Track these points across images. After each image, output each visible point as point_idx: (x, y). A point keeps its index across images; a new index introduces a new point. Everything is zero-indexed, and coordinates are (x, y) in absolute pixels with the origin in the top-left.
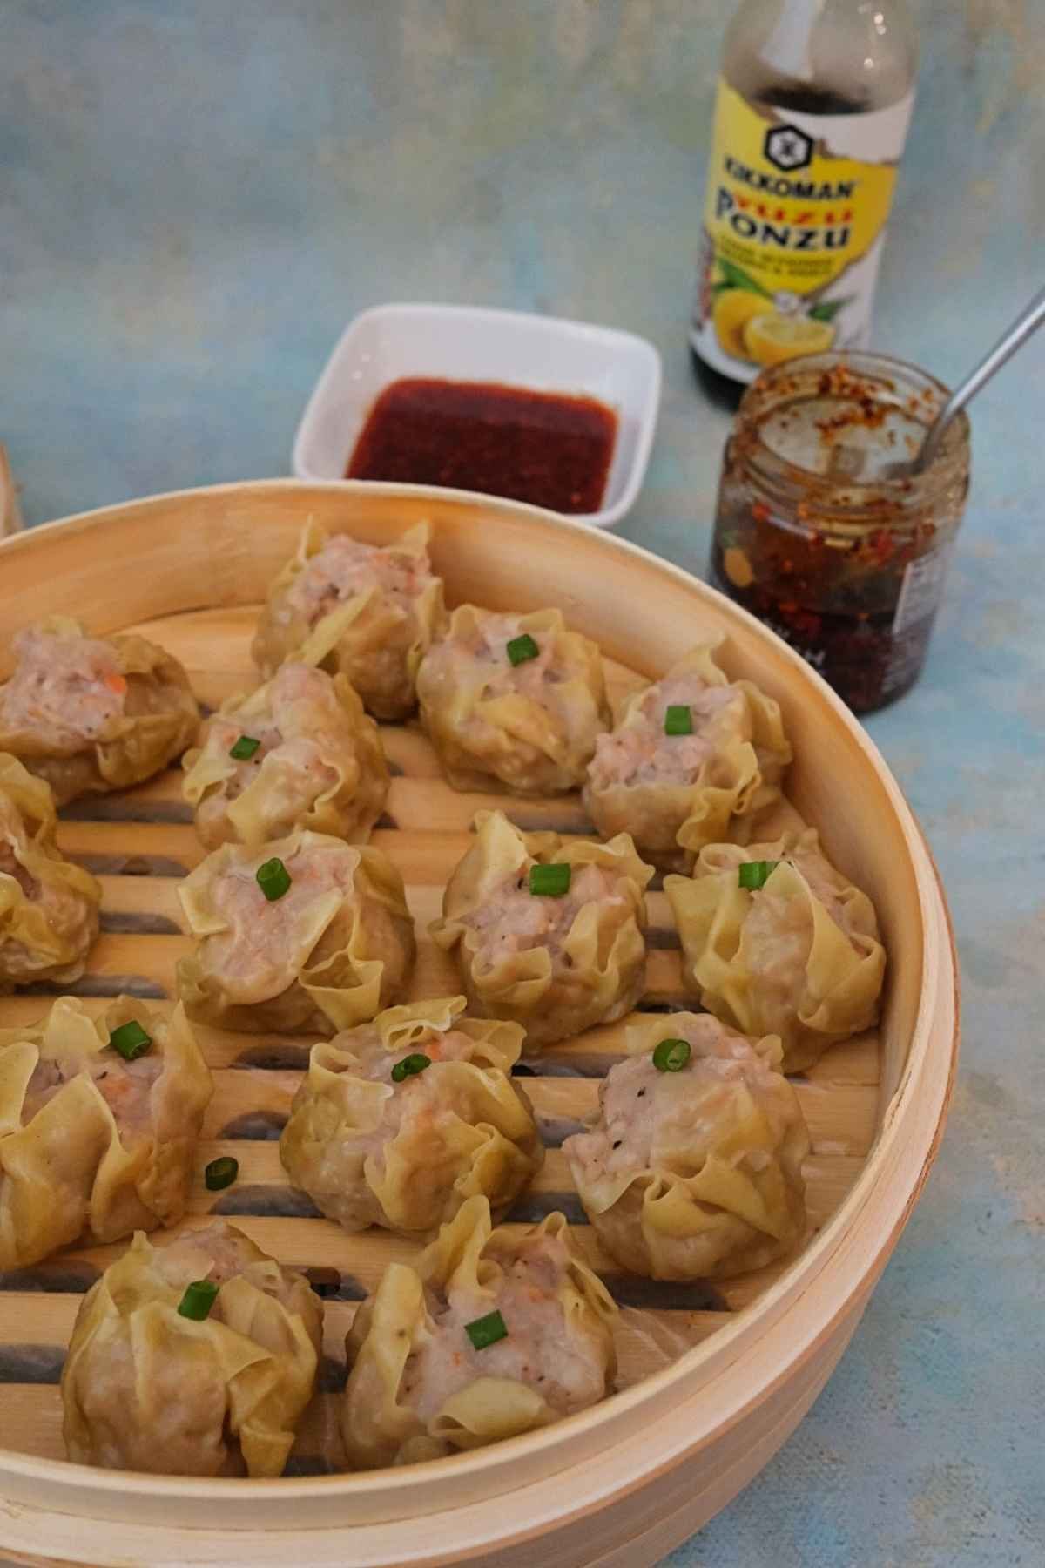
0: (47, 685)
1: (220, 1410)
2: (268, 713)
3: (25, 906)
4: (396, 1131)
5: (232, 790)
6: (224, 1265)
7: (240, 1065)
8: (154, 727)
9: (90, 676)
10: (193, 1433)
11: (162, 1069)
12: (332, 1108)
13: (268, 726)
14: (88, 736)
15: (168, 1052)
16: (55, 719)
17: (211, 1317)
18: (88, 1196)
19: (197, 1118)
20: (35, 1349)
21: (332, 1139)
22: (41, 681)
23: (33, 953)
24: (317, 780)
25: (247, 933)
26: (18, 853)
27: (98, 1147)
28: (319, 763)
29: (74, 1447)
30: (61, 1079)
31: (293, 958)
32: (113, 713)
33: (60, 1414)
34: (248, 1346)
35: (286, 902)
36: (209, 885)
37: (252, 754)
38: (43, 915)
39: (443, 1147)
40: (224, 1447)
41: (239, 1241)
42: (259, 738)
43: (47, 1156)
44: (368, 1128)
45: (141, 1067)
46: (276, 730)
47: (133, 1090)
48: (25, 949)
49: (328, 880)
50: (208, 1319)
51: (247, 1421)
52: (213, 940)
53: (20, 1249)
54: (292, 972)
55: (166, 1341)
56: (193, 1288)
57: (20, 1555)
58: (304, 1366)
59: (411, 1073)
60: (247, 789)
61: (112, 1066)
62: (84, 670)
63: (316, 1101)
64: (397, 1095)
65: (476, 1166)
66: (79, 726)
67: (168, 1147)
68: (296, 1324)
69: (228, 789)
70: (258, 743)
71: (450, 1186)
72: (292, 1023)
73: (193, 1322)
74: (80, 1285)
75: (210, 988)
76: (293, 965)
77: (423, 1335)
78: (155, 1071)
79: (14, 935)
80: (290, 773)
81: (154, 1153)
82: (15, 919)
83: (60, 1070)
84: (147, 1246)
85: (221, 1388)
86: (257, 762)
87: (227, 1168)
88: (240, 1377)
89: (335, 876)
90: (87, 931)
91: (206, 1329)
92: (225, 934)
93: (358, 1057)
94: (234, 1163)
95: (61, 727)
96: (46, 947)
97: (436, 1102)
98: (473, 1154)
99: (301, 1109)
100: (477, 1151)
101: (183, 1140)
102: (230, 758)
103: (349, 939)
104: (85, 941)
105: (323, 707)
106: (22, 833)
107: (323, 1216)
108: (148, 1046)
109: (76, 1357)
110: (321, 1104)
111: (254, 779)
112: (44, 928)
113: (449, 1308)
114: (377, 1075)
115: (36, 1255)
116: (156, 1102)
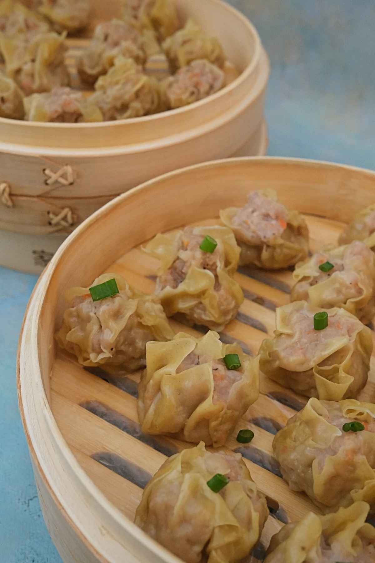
0: (255, 214)
1: (207, 537)
2: (342, 257)
3: (212, 291)
4: (335, 453)
5: (314, 282)
6: (233, 474)
7: (271, 396)
8: (290, 248)
9: (274, 217)
10: (191, 542)
11: (241, 378)
12: (307, 430)
13: (340, 262)
14: (263, 239)
15: (246, 373)
16: (253, 227)
17: (219, 494)
18: (189, 416)
19: (246, 407)
20: (140, 470)
21: (302, 443)
22: (253, 212)
23: (207, 312)
24: (353, 291)
25: (299, 340)
26: (218, 270)
27: (202, 397)
28: (356, 284)
29: (138, 518)
30: (198, 364)
31: (315, 359)
32: (277, 234)
33: (139, 502)
34: (229, 514)
35: (322, 333)
36: (291, 313)
37: (329, 270)
38: (218, 298)
39: (353, 471)
40: (200, 555)
41: (244, 467)
42: (334, 265)
43: (179, 391)
44: (322, 446)
45: (232, 374)
46: (342, 265)
47: (225, 382)
48: (204, 309)
49: (344, 331)
50: (218, 494)
51: (216, 550)
52: (283, 336)
53: (152, 426)
54: (312, 364)
55: (195, 492)
56: (218, 476)
57: (97, 553)
58: (251, 538)
59: (352, 430)
60: (320, 283)
61: (222, 368)
62: (272, 213)
63: (300, 424)
64: (342, 437)
65: (365, 488)
66: (261, 234)
67: (229, 412)
68: (255, 517)
69: (312, 281)
70: (333, 266)
71: (349, 491)
72: (301, 388)
73: (212, 492)
74: (168, 453)
75: (274, 356)
76: (314, 361)
77: (313, 554)
78: (238, 378)
79: (203, 301)
80: (342, 284)
81: (223, 412)
82: (206, 295)
83: (199, 360)
84: (204, 449)
85: (211, 528)
86: (329, 275)
87: (248, 436)
88: (221, 527)
89: (348, 331)
90: (231, 314)
91: (215, 497)
92: (289, 336)
93: (329, 413)
94: (253, 435)
95: (254, 232)
96: (213, 312)
97: (359, 449)
98: (366, 482)
99: (291, 425)
100: (369, 481)
101: (237, 413)
102: (318, 269)
103: (342, 362)
104: (229, 317)
105: (366, 263)
106: (223, 263)
107: (281, 477)
108: (238, 367)
109: (156, 481)
110: (302, 426)
111: (325, 281)
112: (216, 304)
113: (330, 549)
114: (335, 424)
115: (157, 431)
116: (233, 391)
